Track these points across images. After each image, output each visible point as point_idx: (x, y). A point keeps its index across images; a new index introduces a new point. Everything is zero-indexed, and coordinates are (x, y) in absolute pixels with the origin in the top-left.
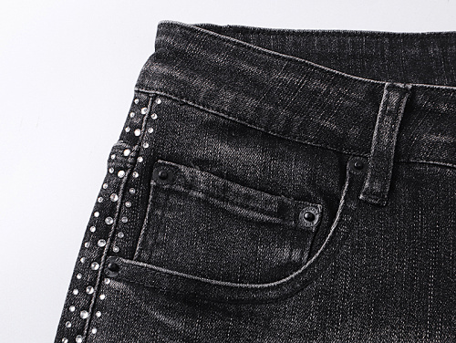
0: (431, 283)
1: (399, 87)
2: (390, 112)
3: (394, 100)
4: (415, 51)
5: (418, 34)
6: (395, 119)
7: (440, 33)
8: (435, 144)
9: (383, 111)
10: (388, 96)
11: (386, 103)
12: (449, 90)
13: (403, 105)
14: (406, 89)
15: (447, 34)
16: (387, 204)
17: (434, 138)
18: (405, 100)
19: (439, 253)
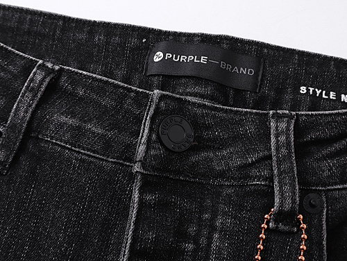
0: (24, 253)
1: (47, 67)
2: (33, 88)
3: (39, 77)
4: (82, 36)
5: (90, 21)
6: (35, 96)
7: (109, 23)
8: (62, 125)
9: (27, 87)
10: (35, 74)
11: (32, 80)
12: (89, 76)
13: (45, 84)
14: (53, 69)
15: (116, 25)
16: (7, 173)
17: (63, 119)
18: (47, 80)
19: (38, 227)
